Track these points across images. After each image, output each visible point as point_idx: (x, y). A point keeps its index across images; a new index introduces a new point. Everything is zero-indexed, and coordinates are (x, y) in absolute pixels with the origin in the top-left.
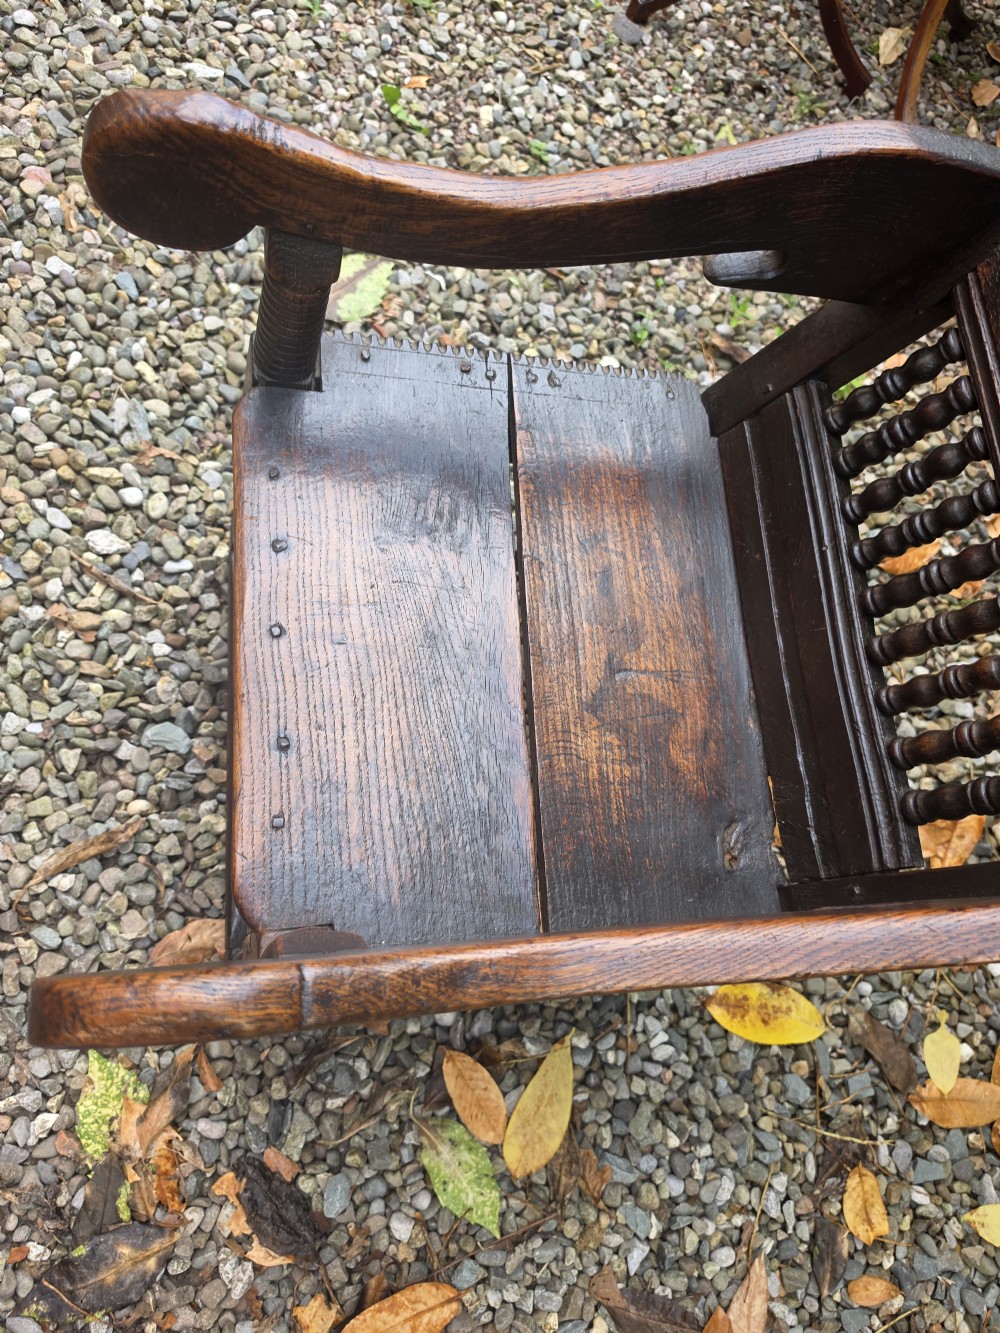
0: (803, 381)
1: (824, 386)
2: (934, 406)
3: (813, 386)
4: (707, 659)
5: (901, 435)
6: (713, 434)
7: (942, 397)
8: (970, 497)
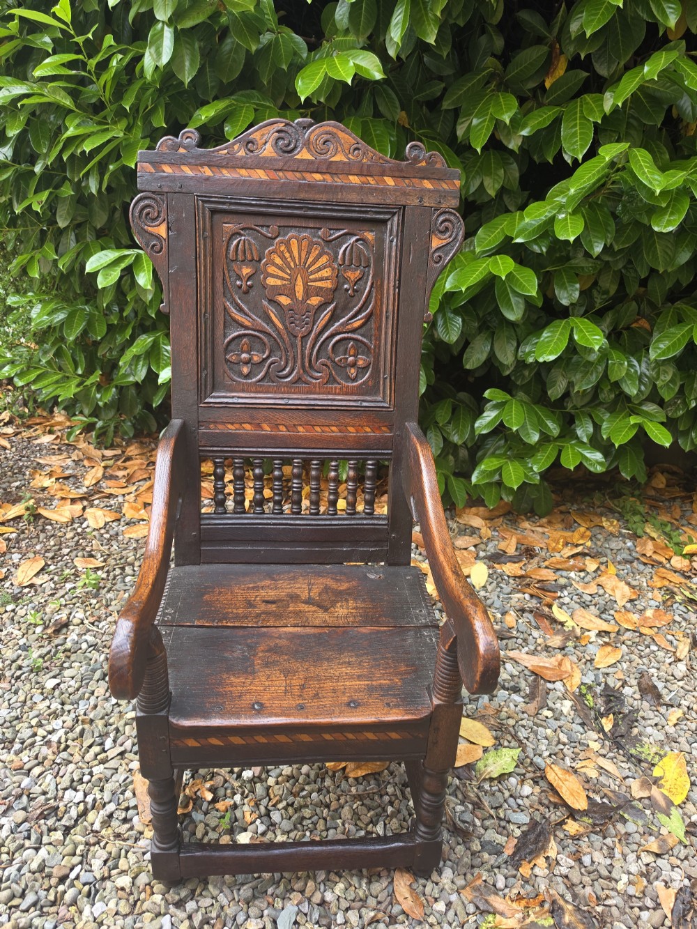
6: (199, 564)
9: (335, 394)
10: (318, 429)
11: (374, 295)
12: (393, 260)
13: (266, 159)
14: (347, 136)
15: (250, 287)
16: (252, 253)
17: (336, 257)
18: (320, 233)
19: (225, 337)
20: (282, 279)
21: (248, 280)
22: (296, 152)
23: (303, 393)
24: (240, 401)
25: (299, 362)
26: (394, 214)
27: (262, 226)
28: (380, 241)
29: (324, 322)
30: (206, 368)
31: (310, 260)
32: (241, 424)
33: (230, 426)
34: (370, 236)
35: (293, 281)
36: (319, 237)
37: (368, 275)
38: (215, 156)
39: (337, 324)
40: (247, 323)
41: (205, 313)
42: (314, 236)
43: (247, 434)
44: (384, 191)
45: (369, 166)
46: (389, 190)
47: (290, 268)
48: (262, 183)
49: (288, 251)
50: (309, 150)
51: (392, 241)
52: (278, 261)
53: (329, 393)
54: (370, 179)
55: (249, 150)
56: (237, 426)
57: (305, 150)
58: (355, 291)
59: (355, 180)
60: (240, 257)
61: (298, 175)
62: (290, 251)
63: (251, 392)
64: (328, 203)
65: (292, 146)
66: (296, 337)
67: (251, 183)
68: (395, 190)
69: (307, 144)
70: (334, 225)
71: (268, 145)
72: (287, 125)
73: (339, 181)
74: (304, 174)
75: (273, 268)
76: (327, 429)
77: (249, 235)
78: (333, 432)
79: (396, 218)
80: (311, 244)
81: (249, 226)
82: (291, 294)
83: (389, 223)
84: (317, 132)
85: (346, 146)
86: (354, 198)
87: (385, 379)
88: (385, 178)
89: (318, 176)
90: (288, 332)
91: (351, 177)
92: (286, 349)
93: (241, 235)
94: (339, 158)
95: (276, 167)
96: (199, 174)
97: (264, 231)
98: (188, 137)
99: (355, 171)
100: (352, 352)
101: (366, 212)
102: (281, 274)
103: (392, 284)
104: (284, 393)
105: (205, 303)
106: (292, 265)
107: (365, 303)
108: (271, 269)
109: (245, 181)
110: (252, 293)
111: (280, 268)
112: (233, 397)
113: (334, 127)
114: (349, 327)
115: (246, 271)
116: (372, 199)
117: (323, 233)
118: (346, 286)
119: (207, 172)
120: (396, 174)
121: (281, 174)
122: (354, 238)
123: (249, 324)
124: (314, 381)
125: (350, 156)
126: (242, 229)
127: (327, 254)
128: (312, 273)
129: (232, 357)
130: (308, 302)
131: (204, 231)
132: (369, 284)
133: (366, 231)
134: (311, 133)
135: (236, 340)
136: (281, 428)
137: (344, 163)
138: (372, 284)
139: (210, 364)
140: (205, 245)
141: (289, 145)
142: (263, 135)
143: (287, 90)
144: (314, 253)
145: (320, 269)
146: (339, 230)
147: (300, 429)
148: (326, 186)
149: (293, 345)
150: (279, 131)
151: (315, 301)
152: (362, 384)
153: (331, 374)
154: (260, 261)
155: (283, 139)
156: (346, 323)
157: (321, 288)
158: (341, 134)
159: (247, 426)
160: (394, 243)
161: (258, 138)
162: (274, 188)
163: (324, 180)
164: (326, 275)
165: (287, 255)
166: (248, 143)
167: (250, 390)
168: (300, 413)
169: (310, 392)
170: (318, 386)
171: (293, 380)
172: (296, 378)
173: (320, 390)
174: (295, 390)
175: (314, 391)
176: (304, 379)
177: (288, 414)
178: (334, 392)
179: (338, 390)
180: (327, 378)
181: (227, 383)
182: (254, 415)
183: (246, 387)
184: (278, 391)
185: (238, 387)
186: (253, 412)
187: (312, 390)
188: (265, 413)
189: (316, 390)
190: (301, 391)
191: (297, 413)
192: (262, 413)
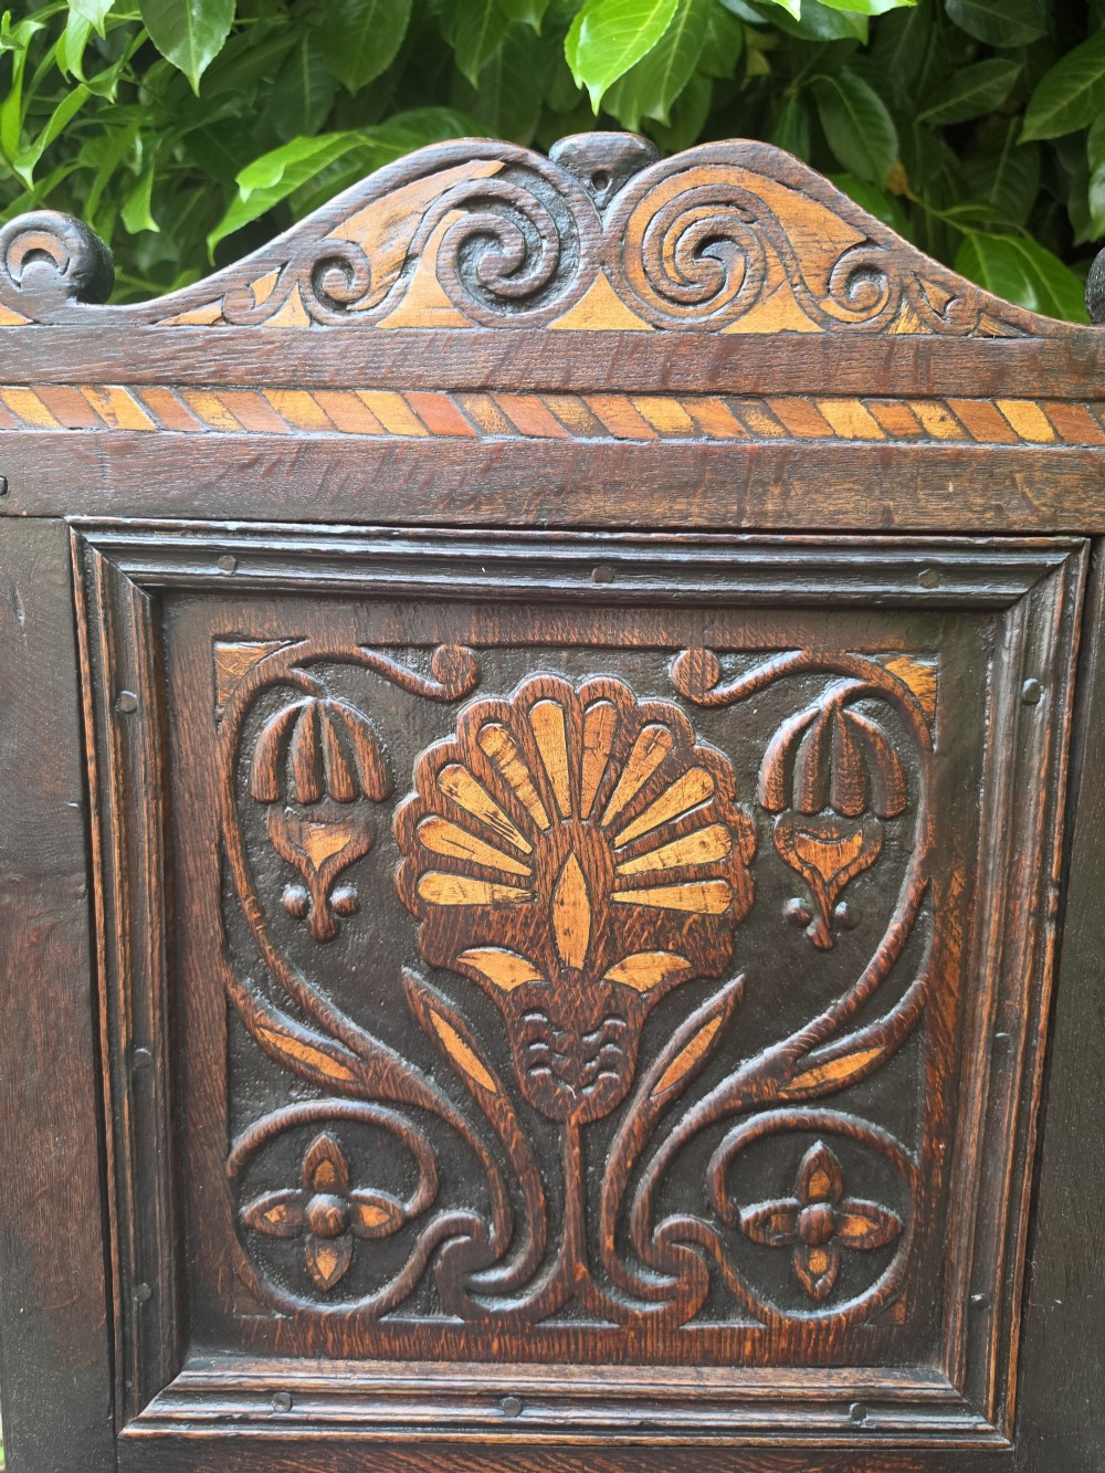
9: (737, 1361)
11: (930, 941)
12: (1034, 791)
13: (407, 340)
14: (817, 211)
15: (349, 912)
16: (351, 769)
17: (749, 777)
18: (673, 668)
19: (233, 1126)
20: (495, 877)
21: (336, 881)
22: (556, 299)
25: (568, 1233)
26: (1042, 574)
27: (398, 648)
28: (965, 697)
29: (685, 1062)
30: (145, 1272)
31: (624, 793)
34: (914, 674)
35: (541, 881)
36: (668, 689)
37: (905, 852)
38: (161, 339)
39: (749, 1066)
40: (331, 1070)
41: (133, 1043)
42: (643, 687)
44: (993, 471)
45: (923, 353)
46: (1026, 463)
47: (528, 830)
48: (389, 455)
49: (521, 755)
50: (623, 287)
51: (1029, 701)
52: (473, 798)
53: (709, 1359)
54: (929, 413)
55: (327, 299)
57: (601, 288)
58: (833, 923)
59: (850, 421)
60: (298, 786)
61: (567, 407)
62: (530, 756)
63: (353, 1356)
64: (708, 534)
65: (537, 271)
66: (556, 1124)
67: (336, 457)
68: (1054, 464)
69: (615, 255)
70: (743, 636)
71: (421, 270)
72: (511, 167)
73: (765, 430)
74: (600, 405)
75: (452, 831)
77: (338, 687)
79: (1052, 594)
80: (630, 722)
81: (340, 647)
82: (535, 939)
83: (1015, 617)
84: (666, 193)
85: (811, 259)
86: (846, 505)
87: (973, 1310)
88: (1006, 406)
89: (665, 413)
90: (520, 1105)
91: (832, 410)
92: (509, 1174)
93: (303, 690)
94: (777, 316)
95: (456, 378)
96: (89, 429)
97: (405, 668)
98: (31, 255)
99: (856, 378)
100: (818, 1185)
101: (907, 572)
102: (485, 854)
103: (1027, 901)
104: (503, 1357)
105: (135, 1002)
106: (540, 816)
107: (883, 977)
108: (442, 838)
109: (307, 448)
110: (358, 938)
111: (485, 833)
112: (269, 1394)
113: (753, 168)
114: (808, 1080)
115: (325, 844)
116: (937, 510)
117: (689, 671)
118: (794, 904)
119: (127, 411)
120: (1064, 387)
121: (481, 406)
122: (834, 690)
123: (342, 1074)
124: (638, 1307)
125: (831, 307)
126: (305, 664)
127: (705, 763)
128: (634, 850)
129: (263, 1207)
130: (615, 975)
131: (118, 685)
132: (908, 891)
133: (895, 652)
134: (636, 200)
135: (286, 1141)
137: (801, 343)
138: (923, 895)
139: (164, 1258)
140: (125, 749)
141: (522, 265)
142: (393, 222)
143: (545, 107)
144: (645, 762)
145: (669, 833)
146: (766, 651)
148: (705, 456)
149: (544, 1158)
150: (472, 202)
151: (644, 971)
152: (857, 1316)
153: (715, 1277)
154: (390, 797)
155: (491, 236)
156: (797, 1062)
157: (676, 916)
158: (784, 202)
160: (1040, 714)
161: (365, 239)
162: (450, 478)
163: (697, 429)
164: (700, 857)
165: (516, 772)
166: (323, 263)
167: (346, 1348)
168: (573, 1461)
169: (618, 1356)
170: (658, 1328)
171: (541, 1305)
172: (556, 1298)
173: (668, 1344)
174: (557, 1346)
175: (640, 1350)
176: (593, 1299)
177: (518, 1464)
178: (728, 1354)
179: (748, 1346)
180: (700, 1294)
181: (246, 1321)
182: (365, 1466)
183: (330, 1335)
184: (474, 1350)
185: (291, 1335)
186: (362, 1458)
187: (629, 1344)
188: (413, 1461)
189: (649, 1344)
190: (581, 1353)
191: (562, 1461)
192: (402, 1461)
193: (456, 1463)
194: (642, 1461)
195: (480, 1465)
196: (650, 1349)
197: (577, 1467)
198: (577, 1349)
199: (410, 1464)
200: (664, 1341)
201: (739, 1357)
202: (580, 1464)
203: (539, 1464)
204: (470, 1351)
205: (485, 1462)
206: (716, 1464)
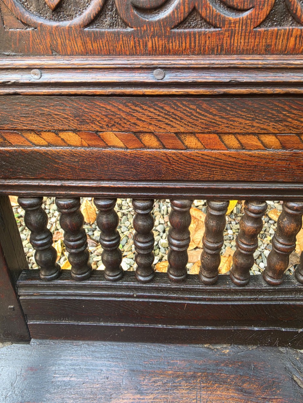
0: (15, 288)
1: (23, 274)
2: (68, 221)
3: (21, 282)
4: (187, 378)
5: (79, 242)
6: (28, 341)
7: (63, 216)
8: (138, 214)
9: (284, 52)
10: (231, 140)
23: (202, 52)
24: (48, 77)
32: (57, 132)
33: (33, 137)
43: (72, 155)
53: (268, 50)
56: (50, 137)
63: (73, 54)
76: (253, 141)
78: (266, 147)
104: (154, 52)
112: (29, 69)
124: (232, 16)
136: (148, 140)
147: (191, 141)
159: (72, 138)
167: (69, 49)
168: (191, 106)
169: (217, 50)
170: (242, 30)
171: (176, 15)
172: (184, 9)
173: (246, 41)
174: (184, 44)
175: (230, 46)
176: (206, 9)
177: (162, 108)
178: (280, 47)
179: (292, 40)
180: (270, 3)
181: (12, 32)
182: (84, 111)
183: (59, 39)
184: (138, 48)
185: (38, 41)
186: (82, 106)
187: (225, 42)
188: (108, 108)
189: (236, 41)
190: (197, 48)
191: (185, 106)
192: (103, 107)
193: (131, 108)
194: (228, 105)
195: (143, 109)
196: (236, 44)
197: (193, 109)
198: (195, 46)
199: (107, 109)
200: (245, 39)
201: (285, 50)
202: (195, 107)
203: (173, 108)
204: (136, 49)
205: (145, 107)
206: (267, 107)
